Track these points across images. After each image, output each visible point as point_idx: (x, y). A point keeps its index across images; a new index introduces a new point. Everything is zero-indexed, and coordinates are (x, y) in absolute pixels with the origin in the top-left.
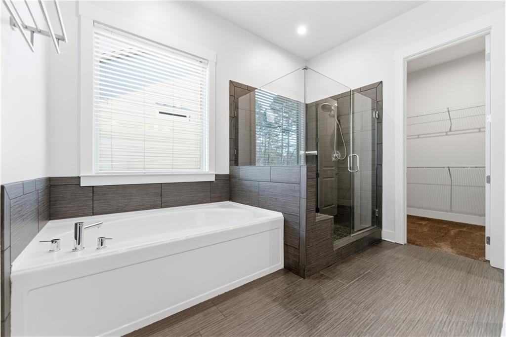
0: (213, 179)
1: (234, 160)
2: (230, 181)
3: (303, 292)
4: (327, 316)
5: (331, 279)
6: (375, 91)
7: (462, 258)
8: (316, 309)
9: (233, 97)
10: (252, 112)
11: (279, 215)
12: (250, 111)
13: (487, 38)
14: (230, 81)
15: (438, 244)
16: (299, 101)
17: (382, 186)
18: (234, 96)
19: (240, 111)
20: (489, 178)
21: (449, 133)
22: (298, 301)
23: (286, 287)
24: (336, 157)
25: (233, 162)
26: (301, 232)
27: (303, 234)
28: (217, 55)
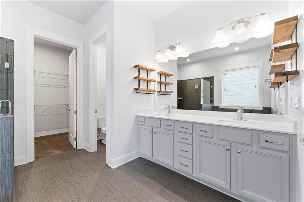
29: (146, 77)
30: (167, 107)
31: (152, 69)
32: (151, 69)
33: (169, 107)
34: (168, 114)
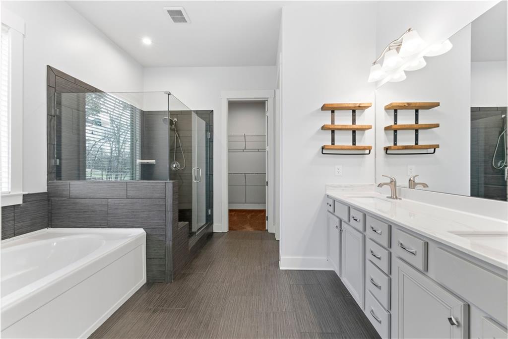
0: (20, 201)
1: (55, 172)
2: (49, 200)
3: (176, 293)
4: (202, 300)
5: (192, 273)
6: (207, 116)
7: (257, 232)
8: (192, 299)
9: (54, 90)
10: (81, 112)
11: (141, 232)
12: (78, 110)
13: (266, 102)
14: (49, 67)
15: (244, 226)
16: (134, 105)
17: (213, 191)
18: (55, 88)
19: (63, 108)
20: (267, 182)
21: (245, 151)
22: (175, 301)
23: (158, 296)
24: (176, 167)
25: (54, 175)
26: (168, 242)
27: (169, 244)
28: (25, 24)
29: (351, 123)
30: (389, 181)
31: (360, 104)
32: (358, 105)
33: (393, 183)
34: (391, 198)
